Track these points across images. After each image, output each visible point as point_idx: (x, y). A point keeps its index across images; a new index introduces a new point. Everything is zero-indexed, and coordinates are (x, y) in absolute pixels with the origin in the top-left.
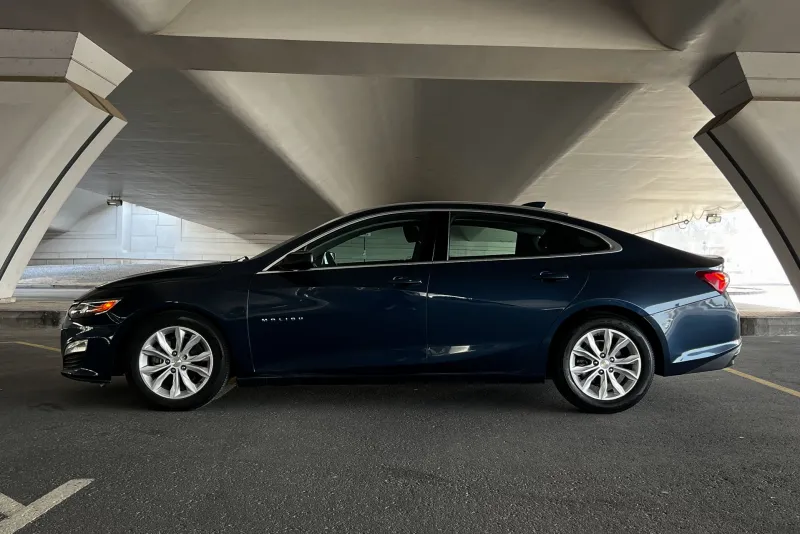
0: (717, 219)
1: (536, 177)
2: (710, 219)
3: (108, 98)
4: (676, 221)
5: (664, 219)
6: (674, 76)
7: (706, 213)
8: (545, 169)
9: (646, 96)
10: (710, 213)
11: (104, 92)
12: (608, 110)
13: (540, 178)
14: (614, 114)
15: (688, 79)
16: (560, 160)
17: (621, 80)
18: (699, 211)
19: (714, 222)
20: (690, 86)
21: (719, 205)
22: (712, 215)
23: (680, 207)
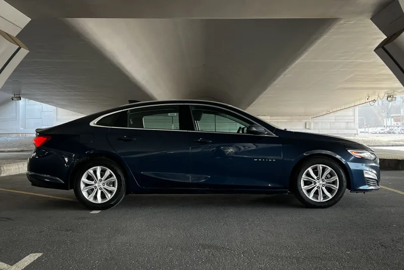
0: (394, 99)
1: (279, 75)
2: (389, 99)
3: (18, 36)
4: (367, 101)
5: (360, 100)
6: (361, 13)
7: (386, 95)
8: (284, 70)
9: (344, 25)
10: (389, 95)
11: (14, 33)
12: (321, 35)
13: (282, 76)
14: (325, 37)
15: (370, 15)
16: (293, 65)
17: (328, 17)
18: (383, 94)
19: (392, 100)
20: (371, 19)
21: (394, 90)
22: (390, 96)
23: (370, 92)
